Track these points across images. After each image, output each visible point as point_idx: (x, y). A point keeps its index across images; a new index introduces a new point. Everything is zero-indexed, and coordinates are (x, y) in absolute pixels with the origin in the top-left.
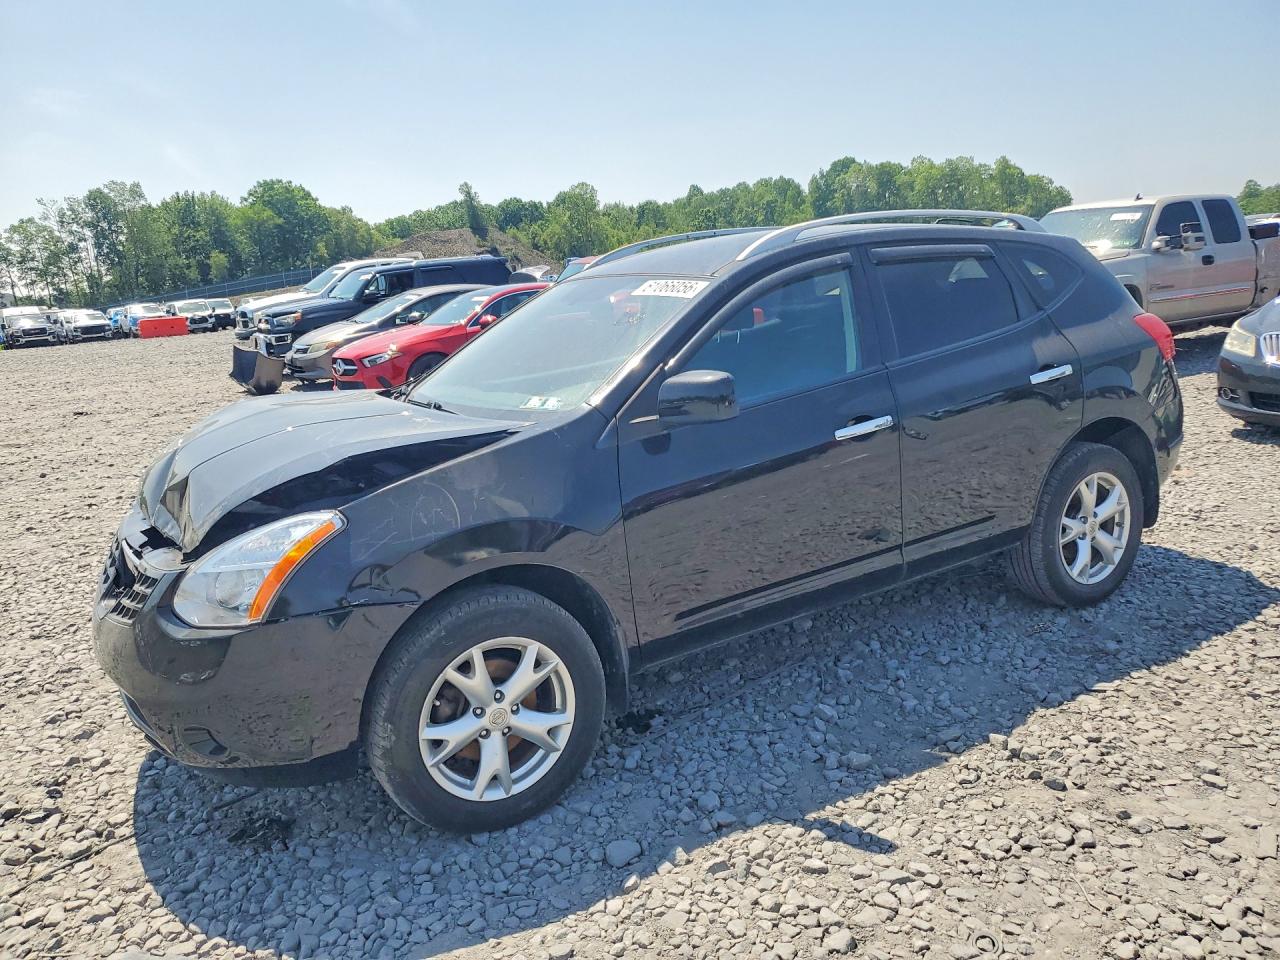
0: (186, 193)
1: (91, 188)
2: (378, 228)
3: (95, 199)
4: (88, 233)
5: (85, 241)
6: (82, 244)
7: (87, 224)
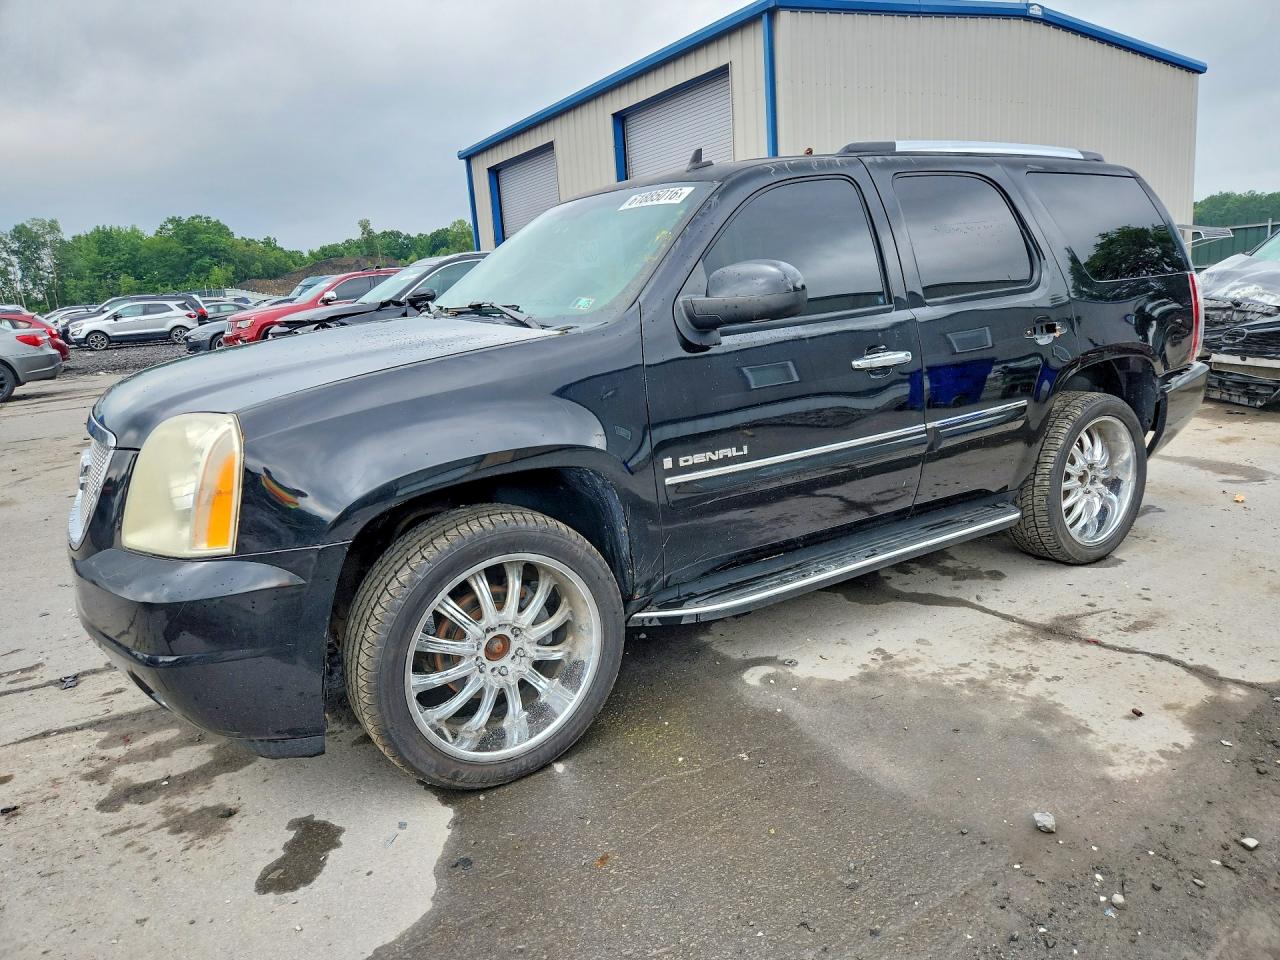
0: (104, 227)
1: (17, 224)
2: (311, 253)
3: (19, 232)
4: (14, 259)
5: (13, 266)
6: (10, 268)
7: (15, 252)
